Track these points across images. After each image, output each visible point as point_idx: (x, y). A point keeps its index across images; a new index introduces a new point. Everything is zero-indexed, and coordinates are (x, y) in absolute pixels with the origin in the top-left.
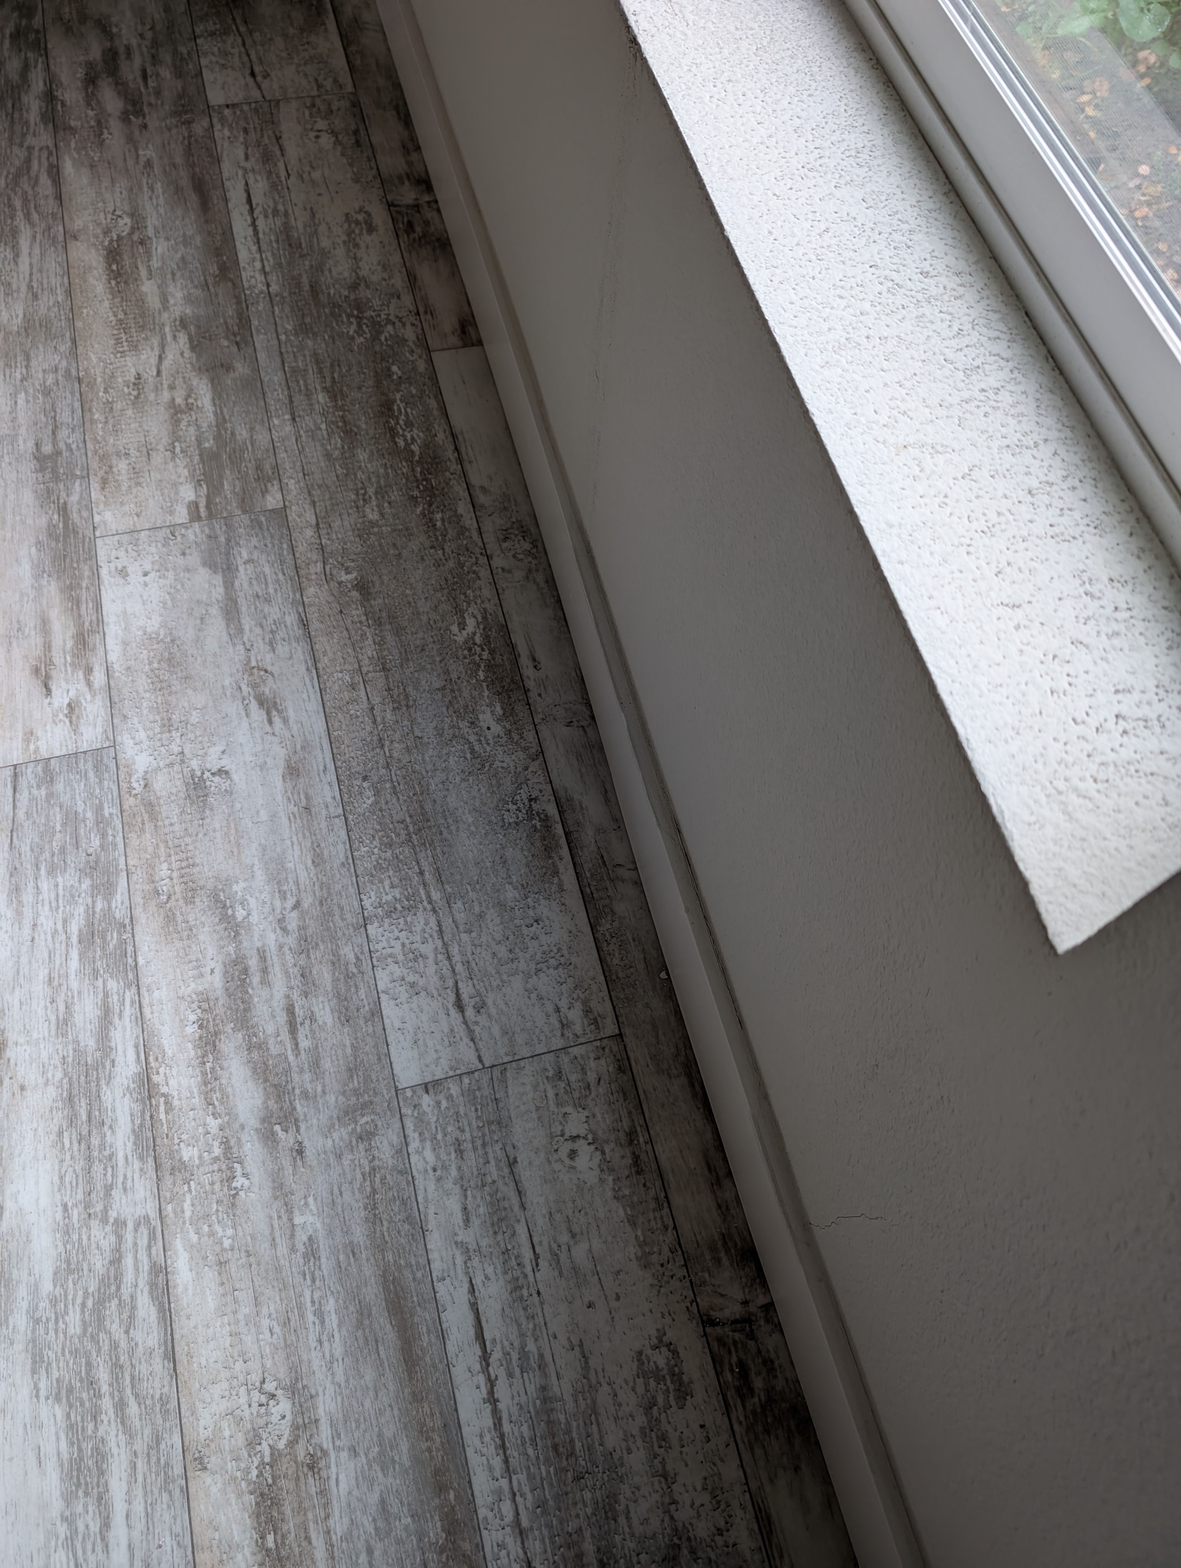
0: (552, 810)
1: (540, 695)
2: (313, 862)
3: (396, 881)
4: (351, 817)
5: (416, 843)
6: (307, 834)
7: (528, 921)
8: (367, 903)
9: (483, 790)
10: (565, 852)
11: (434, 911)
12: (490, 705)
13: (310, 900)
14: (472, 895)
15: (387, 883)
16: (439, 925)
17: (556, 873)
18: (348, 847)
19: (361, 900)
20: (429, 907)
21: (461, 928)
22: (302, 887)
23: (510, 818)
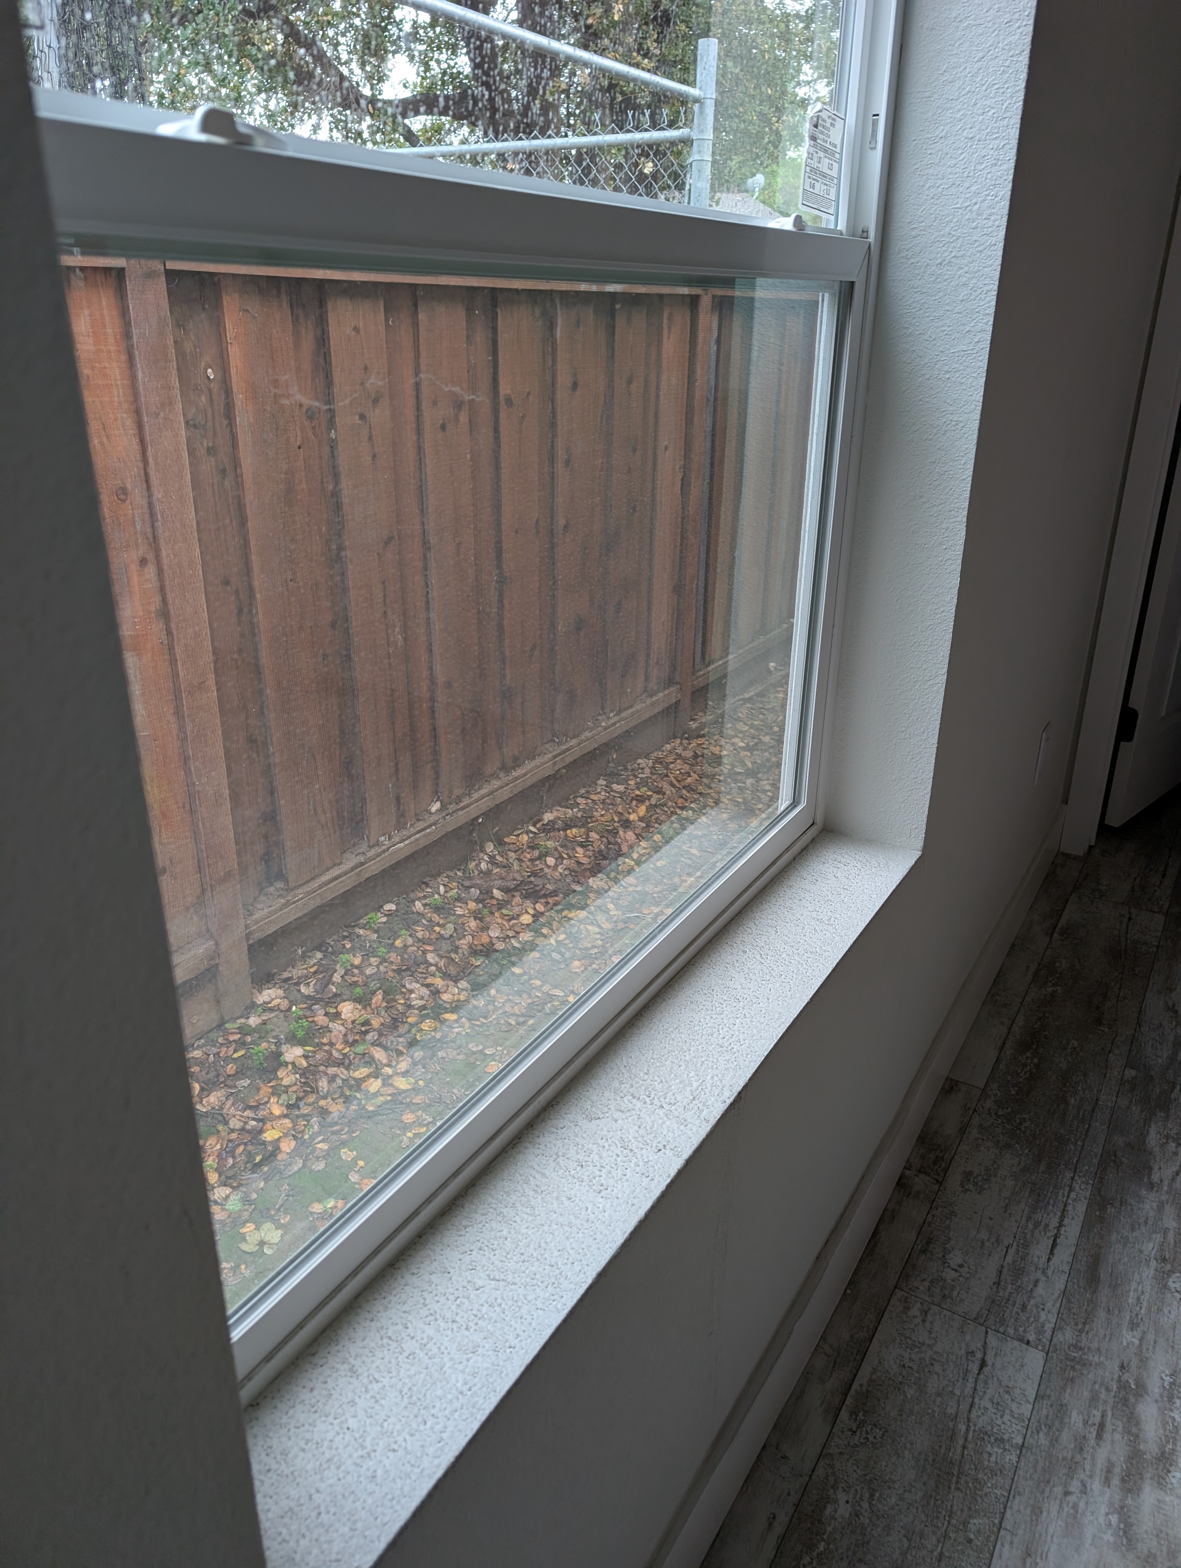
0: (844, 1415)
1: (789, 1494)
2: (1041, 1512)
3: (985, 1456)
4: (996, 1521)
5: (956, 1468)
6: (1037, 1535)
7: (910, 1371)
8: (1014, 1459)
9: (884, 1463)
10: (855, 1386)
11: (969, 1420)
12: (833, 1518)
13: (1055, 1489)
14: (936, 1409)
15: (993, 1459)
16: (970, 1411)
17: (871, 1380)
18: (1009, 1503)
19: (1017, 1462)
20: (971, 1424)
21: (956, 1398)
22: (1058, 1502)
23: (878, 1432)
